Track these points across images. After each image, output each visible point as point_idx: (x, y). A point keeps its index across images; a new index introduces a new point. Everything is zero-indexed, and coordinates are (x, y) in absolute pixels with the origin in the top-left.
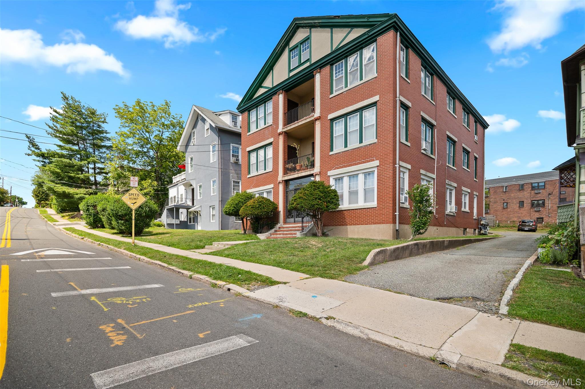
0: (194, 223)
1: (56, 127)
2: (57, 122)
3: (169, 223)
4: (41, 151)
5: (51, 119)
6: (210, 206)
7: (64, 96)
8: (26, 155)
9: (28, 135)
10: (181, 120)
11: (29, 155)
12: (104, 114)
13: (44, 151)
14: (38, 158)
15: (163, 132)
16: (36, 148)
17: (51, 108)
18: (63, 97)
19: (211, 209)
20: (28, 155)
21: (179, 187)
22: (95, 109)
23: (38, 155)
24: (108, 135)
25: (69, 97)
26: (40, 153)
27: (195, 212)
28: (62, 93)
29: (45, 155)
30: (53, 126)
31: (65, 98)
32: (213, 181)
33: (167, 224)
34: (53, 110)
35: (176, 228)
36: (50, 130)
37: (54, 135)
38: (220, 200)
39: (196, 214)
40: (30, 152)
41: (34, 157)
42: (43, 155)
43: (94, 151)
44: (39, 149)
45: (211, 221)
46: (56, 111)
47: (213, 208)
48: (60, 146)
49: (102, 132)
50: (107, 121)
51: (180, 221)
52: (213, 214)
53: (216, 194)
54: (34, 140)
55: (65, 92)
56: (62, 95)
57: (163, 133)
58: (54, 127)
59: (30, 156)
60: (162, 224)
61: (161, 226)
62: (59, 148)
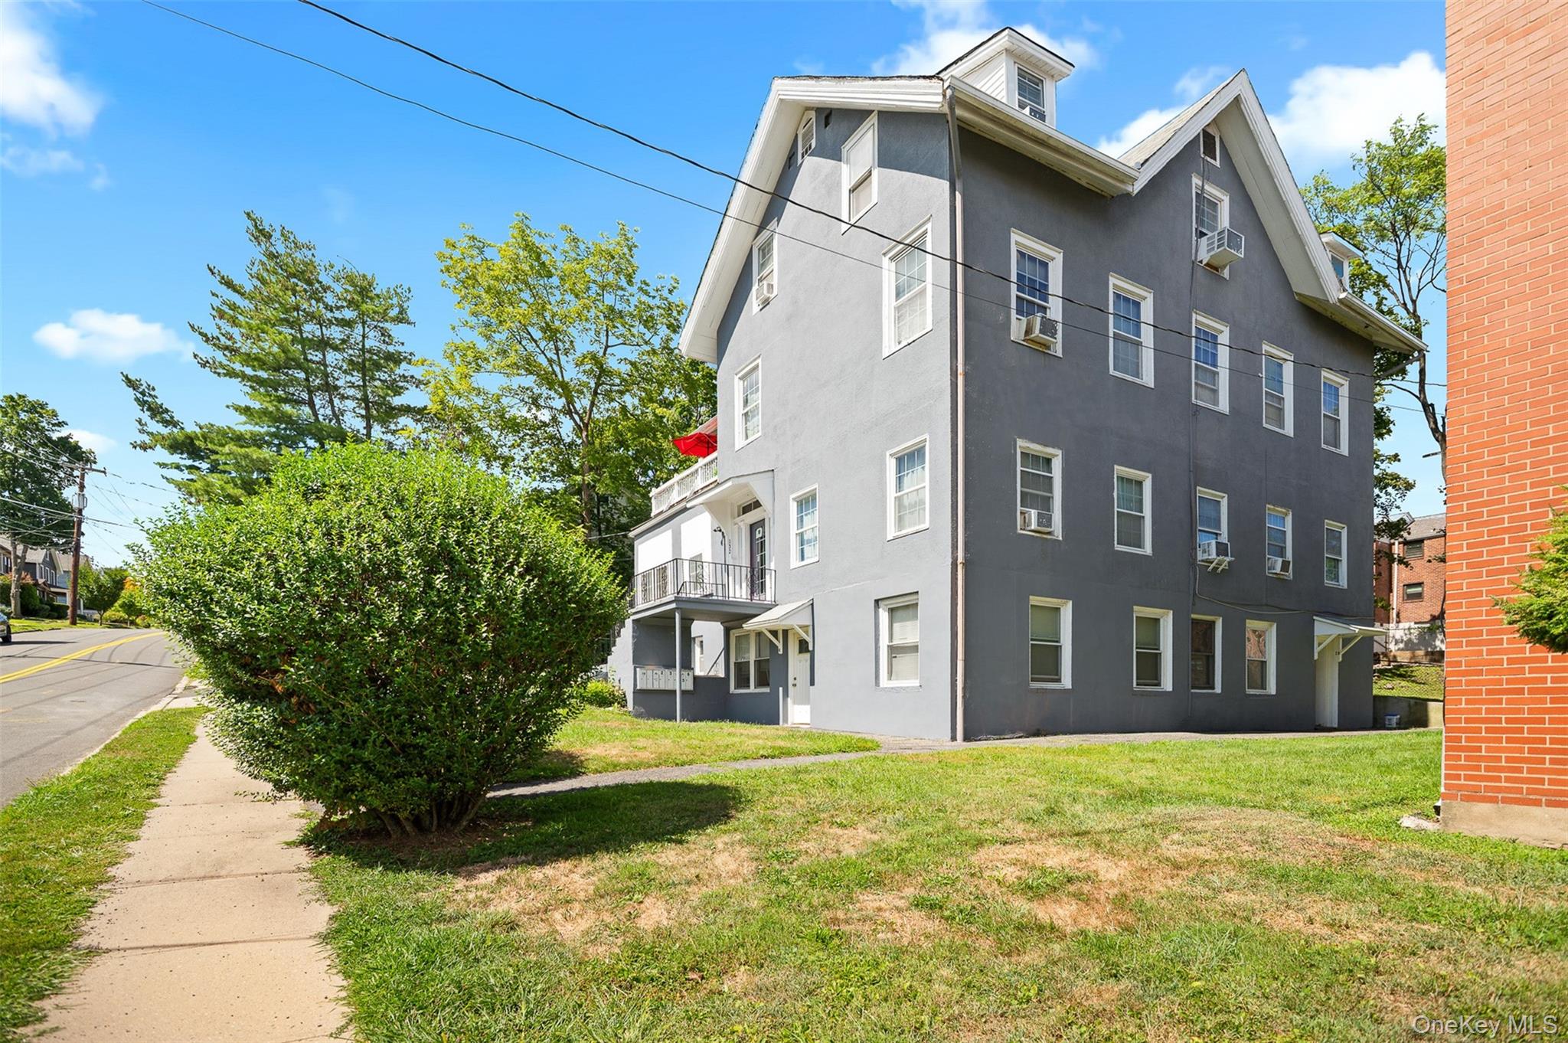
0: (767, 690)
1: (231, 338)
2: (234, 322)
3: (644, 688)
4: (182, 428)
5: (214, 313)
6: (877, 601)
7: (256, 226)
8: (135, 447)
9: (132, 377)
10: (674, 298)
11: (144, 447)
12: (399, 291)
13: (190, 428)
14: (176, 458)
15: (607, 347)
16: (166, 423)
17: (213, 273)
18: (252, 228)
19: (884, 615)
20: (141, 447)
21: (684, 527)
22: (369, 277)
23: (175, 447)
24: (418, 372)
25: (274, 230)
26: (180, 437)
27: (774, 633)
28: (248, 214)
29: (197, 443)
30: (216, 333)
31: (261, 234)
32: (900, 460)
33: (636, 692)
34: (219, 278)
35: (683, 718)
36: (208, 352)
37: (223, 366)
38: (960, 559)
39: (780, 646)
40: (146, 439)
41: (162, 454)
42: (187, 446)
43: (369, 427)
44: (175, 424)
45: (884, 682)
46: (229, 284)
47: (892, 611)
48: (246, 411)
49: (395, 359)
50: (411, 315)
51: (695, 678)
52: (895, 642)
53: (926, 525)
54: (152, 393)
55: (257, 214)
56: (250, 224)
57: (609, 350)
58: (220, 336)
59: (148, 450)
60: (612, 694)
61: (610, 704)
62: (243, 418)
